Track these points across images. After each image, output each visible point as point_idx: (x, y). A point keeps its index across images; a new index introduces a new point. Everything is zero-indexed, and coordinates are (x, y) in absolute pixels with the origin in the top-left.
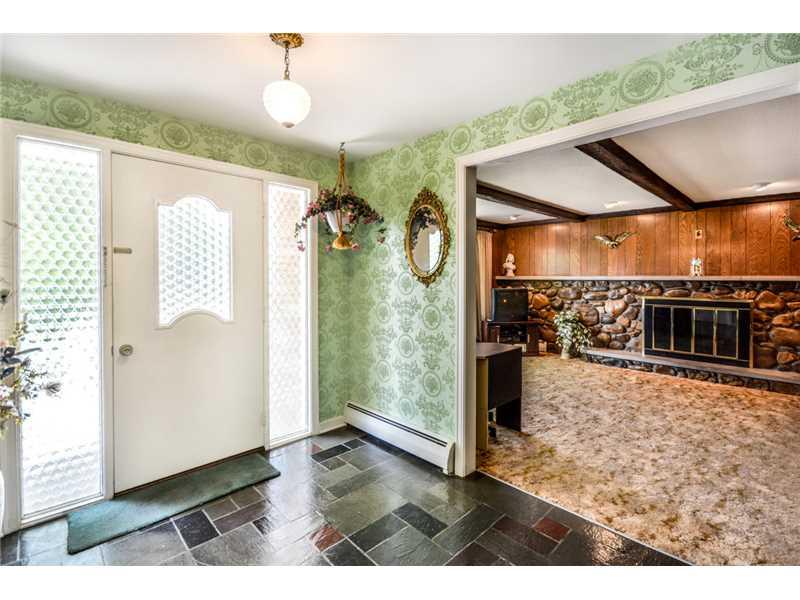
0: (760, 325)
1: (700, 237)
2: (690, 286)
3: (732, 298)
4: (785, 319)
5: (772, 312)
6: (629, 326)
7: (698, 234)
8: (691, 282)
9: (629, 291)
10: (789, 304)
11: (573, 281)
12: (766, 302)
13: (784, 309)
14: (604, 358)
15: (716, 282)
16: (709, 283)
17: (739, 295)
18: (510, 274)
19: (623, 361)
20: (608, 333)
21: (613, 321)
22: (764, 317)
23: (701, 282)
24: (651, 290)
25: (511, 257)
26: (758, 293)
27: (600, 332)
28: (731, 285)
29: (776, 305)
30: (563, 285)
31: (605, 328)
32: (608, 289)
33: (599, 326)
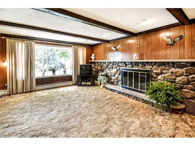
0: (153, 79)
1: (138, 46)
2: (133, 63)
3: (145, 68)
4: (162, 77)
5: (157, 74)
6: (118, 77)
7: (137, 45)
8: (134, 62)
9: (118, 66)
10: (163, 71)
11: (106, 62)
12: (156, 70)
13: (161, 73)
14: (109, 88)
15: (140, 62)
16: (138, 62)
17: (147, 67)
18: (93, 60)
19: (114, 90)
20: (114, 80)
21: (114, 76)
22: (155, 76)
23: (136, 62)
24: (123, 65)
25: (93, 55)
26: (153, 66)
27: (112, 79)
28: (145, 63)
29: (159, 71)
30: (104, 63)
31: (113, 78)
32: (113, 65)
33: (111, 77)
